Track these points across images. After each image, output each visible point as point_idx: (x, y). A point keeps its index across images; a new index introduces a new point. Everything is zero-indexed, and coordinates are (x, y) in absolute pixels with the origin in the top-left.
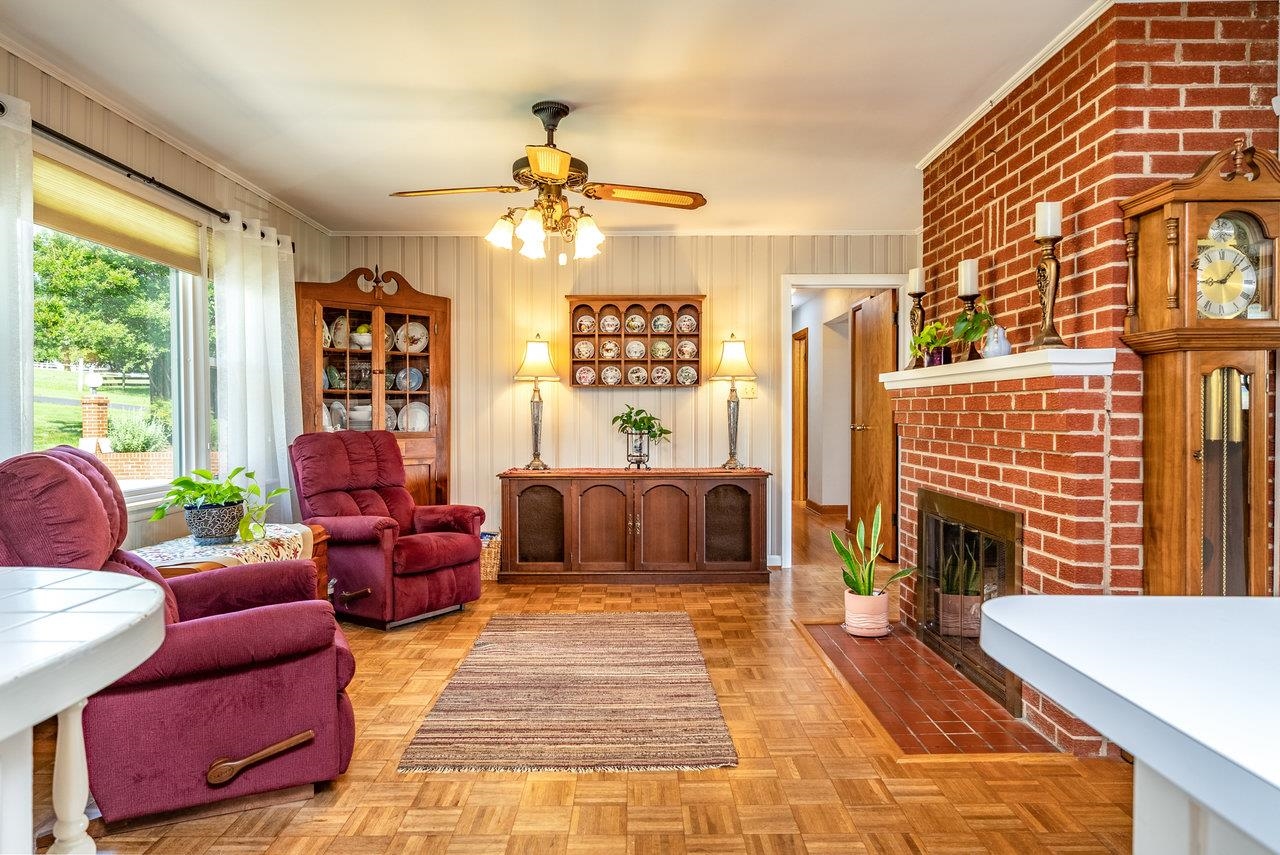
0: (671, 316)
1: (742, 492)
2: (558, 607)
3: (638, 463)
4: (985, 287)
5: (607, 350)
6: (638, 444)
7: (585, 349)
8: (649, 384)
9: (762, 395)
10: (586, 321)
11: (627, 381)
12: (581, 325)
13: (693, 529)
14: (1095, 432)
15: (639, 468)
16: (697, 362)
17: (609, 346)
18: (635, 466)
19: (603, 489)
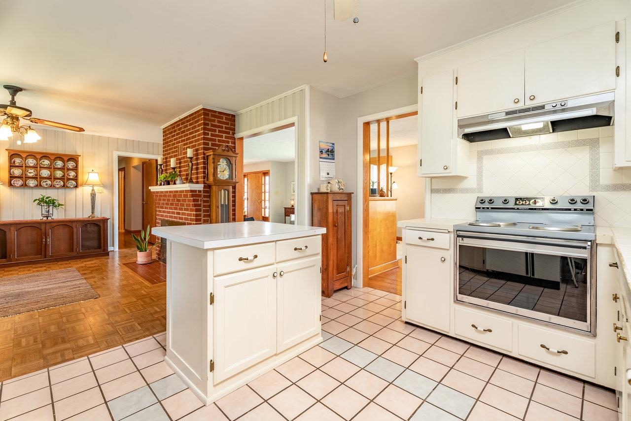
0: (64, 162)
1: (97, 225)
2: (5, 275)
3: (47, 217)
4: (178, 165)
5: (30, 173)
6: (48, 210)
7: (17, 172)
8: (52, 186)
9: (106, 192)
10: (18, 161)
11: (41, 185)
12: (15, 162)
13: (75, 240)
14: (199, 203)
15: (47, 219)
16: (76, 179)
17: (30, 171)
18: (45, 218)
19: (29, 228)
